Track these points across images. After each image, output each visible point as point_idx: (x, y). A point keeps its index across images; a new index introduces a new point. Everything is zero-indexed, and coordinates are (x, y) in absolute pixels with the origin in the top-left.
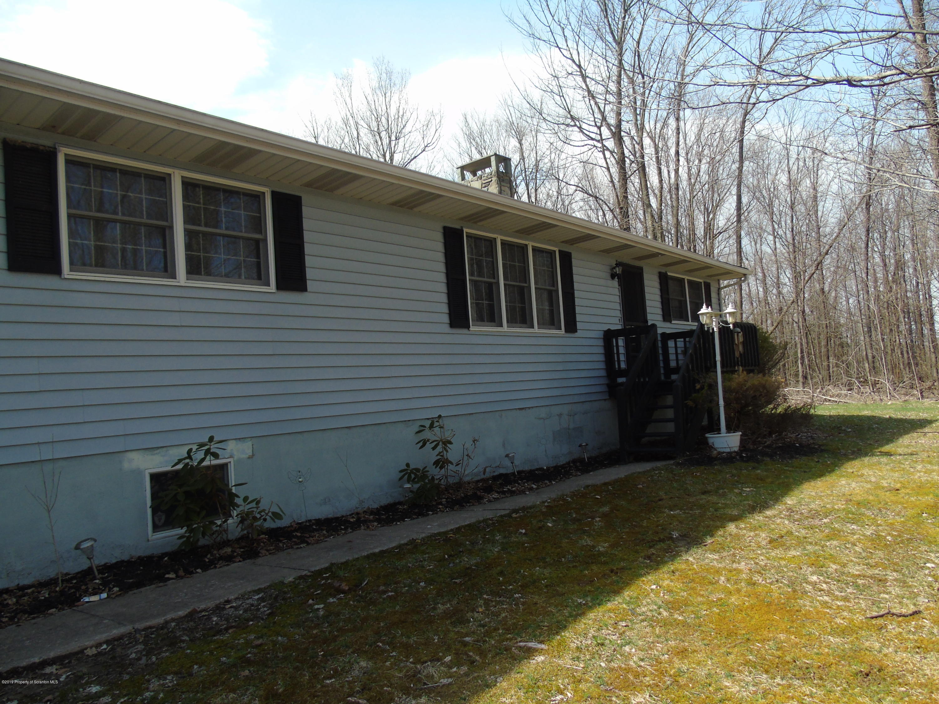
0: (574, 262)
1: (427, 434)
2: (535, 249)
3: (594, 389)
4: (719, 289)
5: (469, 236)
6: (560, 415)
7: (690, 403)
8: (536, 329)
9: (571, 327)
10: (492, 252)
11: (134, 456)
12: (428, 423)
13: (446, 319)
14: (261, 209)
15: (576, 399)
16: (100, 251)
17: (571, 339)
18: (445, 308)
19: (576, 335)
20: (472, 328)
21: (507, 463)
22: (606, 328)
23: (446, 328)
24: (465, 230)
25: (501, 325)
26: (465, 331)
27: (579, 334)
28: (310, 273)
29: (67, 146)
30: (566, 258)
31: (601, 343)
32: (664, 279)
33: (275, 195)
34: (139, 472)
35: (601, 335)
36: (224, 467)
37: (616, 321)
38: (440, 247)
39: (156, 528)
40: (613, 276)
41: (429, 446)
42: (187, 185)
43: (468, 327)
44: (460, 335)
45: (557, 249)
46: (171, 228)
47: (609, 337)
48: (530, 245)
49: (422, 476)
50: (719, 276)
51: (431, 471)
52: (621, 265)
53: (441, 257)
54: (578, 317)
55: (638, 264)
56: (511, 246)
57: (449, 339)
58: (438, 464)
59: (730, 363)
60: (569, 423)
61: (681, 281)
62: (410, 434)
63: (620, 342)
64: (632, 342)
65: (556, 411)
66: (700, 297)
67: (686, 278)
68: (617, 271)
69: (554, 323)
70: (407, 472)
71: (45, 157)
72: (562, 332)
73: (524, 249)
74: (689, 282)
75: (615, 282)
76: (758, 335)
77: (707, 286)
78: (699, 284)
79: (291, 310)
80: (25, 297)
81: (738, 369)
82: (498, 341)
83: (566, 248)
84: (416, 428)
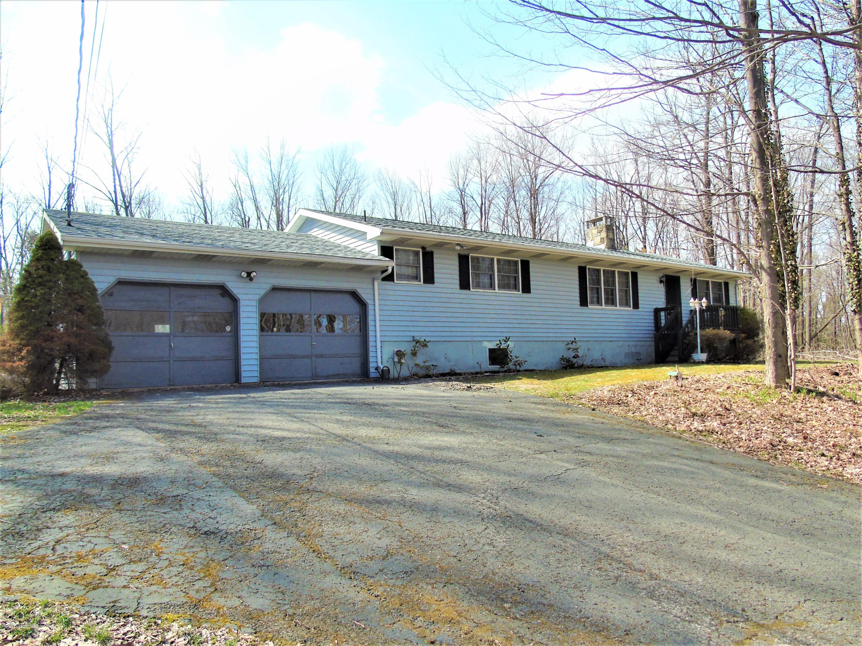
0: (639, 277)
1: (570, 346)
2: (619, 273)
3: (647, 336)
4: (736, 285)
5: (589, 269)
6: (629, 346)
7: (686, 341)
8: (618, 307)
9: (636, 306)
10: (599, 275)
11: (484, 343)
12: (571, 342)
13: (579, 303)
14: (517, 266)
15: (638, 339)
16: (478, 282)
17: (636, 312)
18: (578, 299)
20: (589, 307)
21: (602, 362)
22: (655, 307)
23: (579, 306)
24: (587, 267)
25: (602, 305)
26: (586, 308)
27: (640, 309)
28: (532, 287)
29: (472, 253)
30: (635, 275)
31: (653, 314)
32: (694, 282)
33: (522, 261)
34: (486, 347)
35: (653, 310)
36: (507, 349)
37: (662, 303)
38: (577, 274)
39: (490, 364)
40: (661, 282)
41: (571, 350)
42: (498, 260)
44: (584, 309)
45: (630, 272)
46: (494, 274)
47: (657, 311)
48: (617, 270)
49: (568, 361)
50: (735, 278)
51: (572, 359)
52: (666, 276)
53: (577, 278)
54: (640, 302)
55: (678, 275)
56: (608, 271)
57: (580, 311)
58: (574, 357)
59: (716, 326)
60: (633, 350)
61: (707, 282)
62: (563, 346)
63: (663, 314)
64: (669, 314)
65: (627, 344)
66: (720, 290)
67: (710, 280)
68: (664, 279)
69: (627, 304)
70: (562, 359)
71: (467, 257)
72: (631, 308)
73: (614, 272)
74: (712, 282)
75: (662, 285)
76: (739, 312)
77: (727, 284)
78: (720, 283)
79: (526, 300)
80: (463, 296)
81: (721, 328)
82: (600, 312)
83: (635, 270)
84: (566, 343)
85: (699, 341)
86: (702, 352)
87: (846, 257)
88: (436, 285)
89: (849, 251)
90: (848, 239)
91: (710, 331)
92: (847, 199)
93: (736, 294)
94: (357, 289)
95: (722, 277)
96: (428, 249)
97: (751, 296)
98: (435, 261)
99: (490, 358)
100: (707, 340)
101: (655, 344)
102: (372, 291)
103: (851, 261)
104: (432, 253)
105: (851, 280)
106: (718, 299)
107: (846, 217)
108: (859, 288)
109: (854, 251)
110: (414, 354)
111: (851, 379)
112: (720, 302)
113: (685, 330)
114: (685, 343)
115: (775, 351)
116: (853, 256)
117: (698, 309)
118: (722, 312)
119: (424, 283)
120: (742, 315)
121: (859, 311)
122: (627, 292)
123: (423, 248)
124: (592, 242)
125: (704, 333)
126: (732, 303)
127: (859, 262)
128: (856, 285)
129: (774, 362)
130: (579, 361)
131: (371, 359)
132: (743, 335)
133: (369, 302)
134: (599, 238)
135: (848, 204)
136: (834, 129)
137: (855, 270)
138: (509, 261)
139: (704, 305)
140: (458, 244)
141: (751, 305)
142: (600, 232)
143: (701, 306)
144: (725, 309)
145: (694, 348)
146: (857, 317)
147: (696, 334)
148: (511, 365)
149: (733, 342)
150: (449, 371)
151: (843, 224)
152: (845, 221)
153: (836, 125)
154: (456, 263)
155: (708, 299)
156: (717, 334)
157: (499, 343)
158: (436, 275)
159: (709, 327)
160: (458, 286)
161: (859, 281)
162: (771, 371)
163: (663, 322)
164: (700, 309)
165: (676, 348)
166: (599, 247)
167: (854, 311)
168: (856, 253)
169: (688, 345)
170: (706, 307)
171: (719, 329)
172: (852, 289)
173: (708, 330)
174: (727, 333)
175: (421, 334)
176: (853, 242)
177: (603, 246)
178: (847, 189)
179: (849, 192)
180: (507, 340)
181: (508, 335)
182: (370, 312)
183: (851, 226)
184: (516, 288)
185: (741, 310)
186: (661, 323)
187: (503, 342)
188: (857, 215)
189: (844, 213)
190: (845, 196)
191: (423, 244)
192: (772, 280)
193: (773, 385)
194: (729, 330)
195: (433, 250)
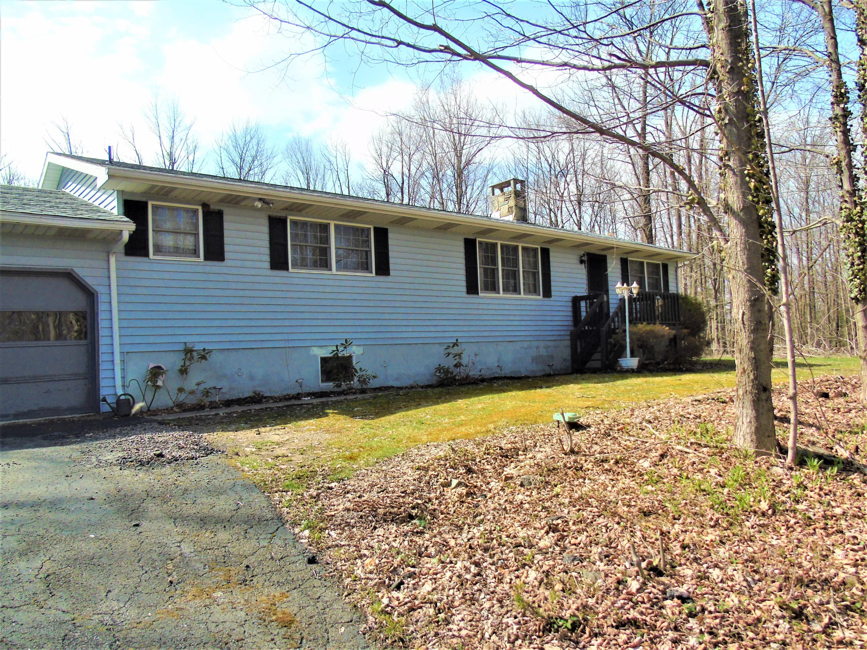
0: (551, 254)
1: (451, 350)
2: (524, 248)
3: (562, 333)
4: (677, 268)
5: (480, 243)
6: (537, 347)
7: (612, 340)
8: (522, 295)
9: (547, 293)
10: (495, 251)
11: (314, 349)
12: (451, 345)
13: (464, 289)
14: (368, 236)
15: (550, 338)
16: (303, 259)
17: (547, 301)
18: (464, 284)
19: (551, 299)
20: (480, 294)
21: (499, 371)
22: (574, 295)
23: (465, 294)
24: (478, 240)
25: (499, 293)
26: (476, 296)
27: (553, 298)
28: (391, 267)
29: (290, 215)
30: (546, 252)
31: (570, 304)
32: (624, 262)
33: (375, 228)
34: (316, 356)
35: (570, 299)
36: (350, 357)
37: (583, 290)
38: (462, 250)
39: (322, 381)
40: (582, 262)
41: (451, 356)
42: (336, 226)
43: (478, 294)
44: (472, 299)
45: (539, 247)
46: (330, 248)
47: (576, 301)
48: (520, 245)
49: (447, 371)
50: (676, 259)
51: (452, 369)
52: (589, 254)
53: (462, 255)
54: (553, 288)
55: (603, 253)
56: (507, 246)
57: (466, 300)
58: (456, 366)
59: (651, 319)
60: (543, 352)
61: (642, 263)
62: (442, 350)
63: (583, 304)
64: (591, 304)
65: (536, 344)
66: (658, 274)
67: (645, 261)
68: (585, 258)
69: (535, 291)
70: (439, 369)
71: (283, 221)
72: (541, 297)
73: (516, 248)
74: (648, 264)
75: (583, 266)
76: (680, 301)
77: (665, 267)
78: (658, 265)
79: (383, 285)
80: (277, 280)
81: (658, 322)
82: (496, 302)
83: (545, 246)
84: (445, 347)
85: (628, 340)
86: (633, 355)
87: (844, 214)
88: (227, 262)
89: (848, 206)
90: (847, 186)
91: (643, 327)
92: (845, 124)
93: (677, 279)
94: (77, 270)
95: (658, 257)
96: (214, 207)
97: (693, 283)
98: (226, 225)
99: (324, 372)
100: (639, 340)
101: (571, 344)
102: (105, 271)
103: (852, 220)
104: (220, 214)
105: (851, 250)
106: (655, 285)
107: (843, 153)
108: (863, 263)
109: (856, 205)
110: (183, 371)
111: (852, 405)
112: (657, 289)
113: (610, 326)
114: (611, 343)
115: (756, 378)
116: (855, 212)
117: (626, 298)
118: (659, 302)
119: (206, 258)
120: (684, 305)
121: (864, 299)
122: (535, 275)
123: (205, 206)
124: (499, 212)
125: (635, 329)
126: (672, 289)
127: (863, 222)
128: (859, 258)
129: (754, 401)
130: (462, 372)
131: (103, 383)
132: (685, 331)
133: (100, 290)
134: (506, 207)
135: (846, 132)
136: (824, 17)
137: (857, 234)
138: (356, 229)
139: (635, 291)
140: (260, 200)
141: (693, 293)
142: (507, 199)
143: (631, 292)
144: (664, 297)
145: (621, 352)
146: (860, 307)
147: (625, 331)
148: (355, 383)
149: (674, 340)
150: (252, 394)
151: (838, 163)
152: (842, 158)
153: (827, 9)
154: (265, 229)
155: (641, 284)
156: (652, 331)
157: (335, 349)
158: (227, 248)
159: (641, 320)
160: (268, 265)
161: (863, 251)
162: (746, 420)
163: (584, 314)
164: (630, 298)
165: (599, 349)
166: (506, 218)
167: (856, 299)
168: (858, 208)
169: (615, 345)
170: (638, 294)
171: (655, 324)
172: (852, 264)
173: (640, 326)
174: (666, 330)
175: (197, 339)
176: (854, 191)
177: (511, 218)
178: (844, 110)
179: (847, 114)
180: (347, 344)
181: (348, 336)
182: (102, 307)
183: (851, 166)
184: (366, 268)
185: (683, 299)
186: (581, 316)
187: (341, 349)
188: (859, 149)
189: (841, 146)
190: (841, 119)
191: (205, 200)
192: (748, 234)
193: (751, 450)
194: (668, 325)
195: (221, 208)
